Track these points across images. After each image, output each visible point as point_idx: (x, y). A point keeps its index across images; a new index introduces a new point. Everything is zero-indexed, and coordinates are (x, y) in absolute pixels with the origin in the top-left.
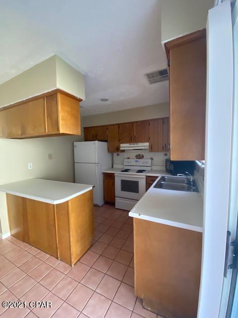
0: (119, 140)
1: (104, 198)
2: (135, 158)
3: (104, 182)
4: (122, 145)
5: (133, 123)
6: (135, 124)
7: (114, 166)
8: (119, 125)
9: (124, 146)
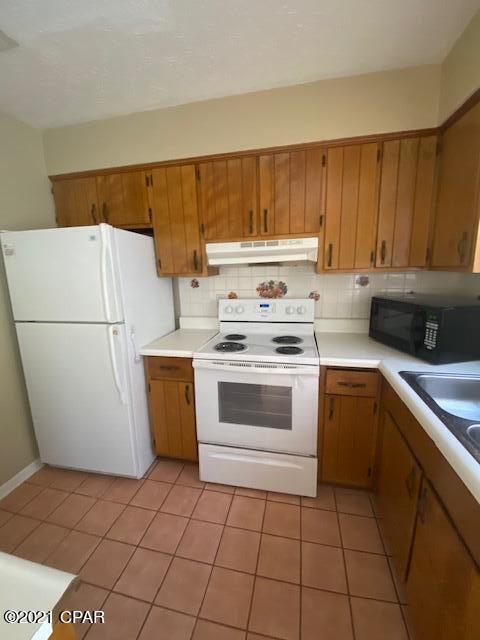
0: (202, 230)
1: (154, 443)
2: (257, 294)
3: (149, 389)
4: (211, 249)
5: (255, 155)
6: (264, 159)
7: (184, 323)
8: (196, 163)
9: (218, 252)
